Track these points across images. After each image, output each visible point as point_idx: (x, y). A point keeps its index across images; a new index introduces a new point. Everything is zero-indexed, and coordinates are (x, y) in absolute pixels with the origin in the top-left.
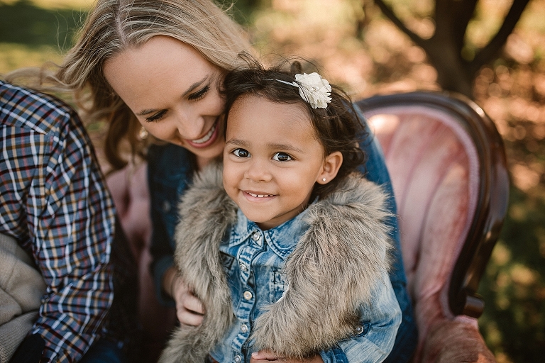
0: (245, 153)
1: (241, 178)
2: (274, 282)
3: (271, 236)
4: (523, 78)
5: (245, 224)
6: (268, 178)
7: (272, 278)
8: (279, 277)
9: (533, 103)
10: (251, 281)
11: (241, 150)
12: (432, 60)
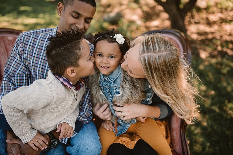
0: (101, 55)
1: (101, 62)
2: (115, 90)
3: (108, 77)
4: (204, 15)
5: (102, 76)
6: (107, 62)
7: (115, 89)
8: (116, 88)
9: (208, 26)
10: (110, 91)
11: (100, 55)
12: (166, 10)
